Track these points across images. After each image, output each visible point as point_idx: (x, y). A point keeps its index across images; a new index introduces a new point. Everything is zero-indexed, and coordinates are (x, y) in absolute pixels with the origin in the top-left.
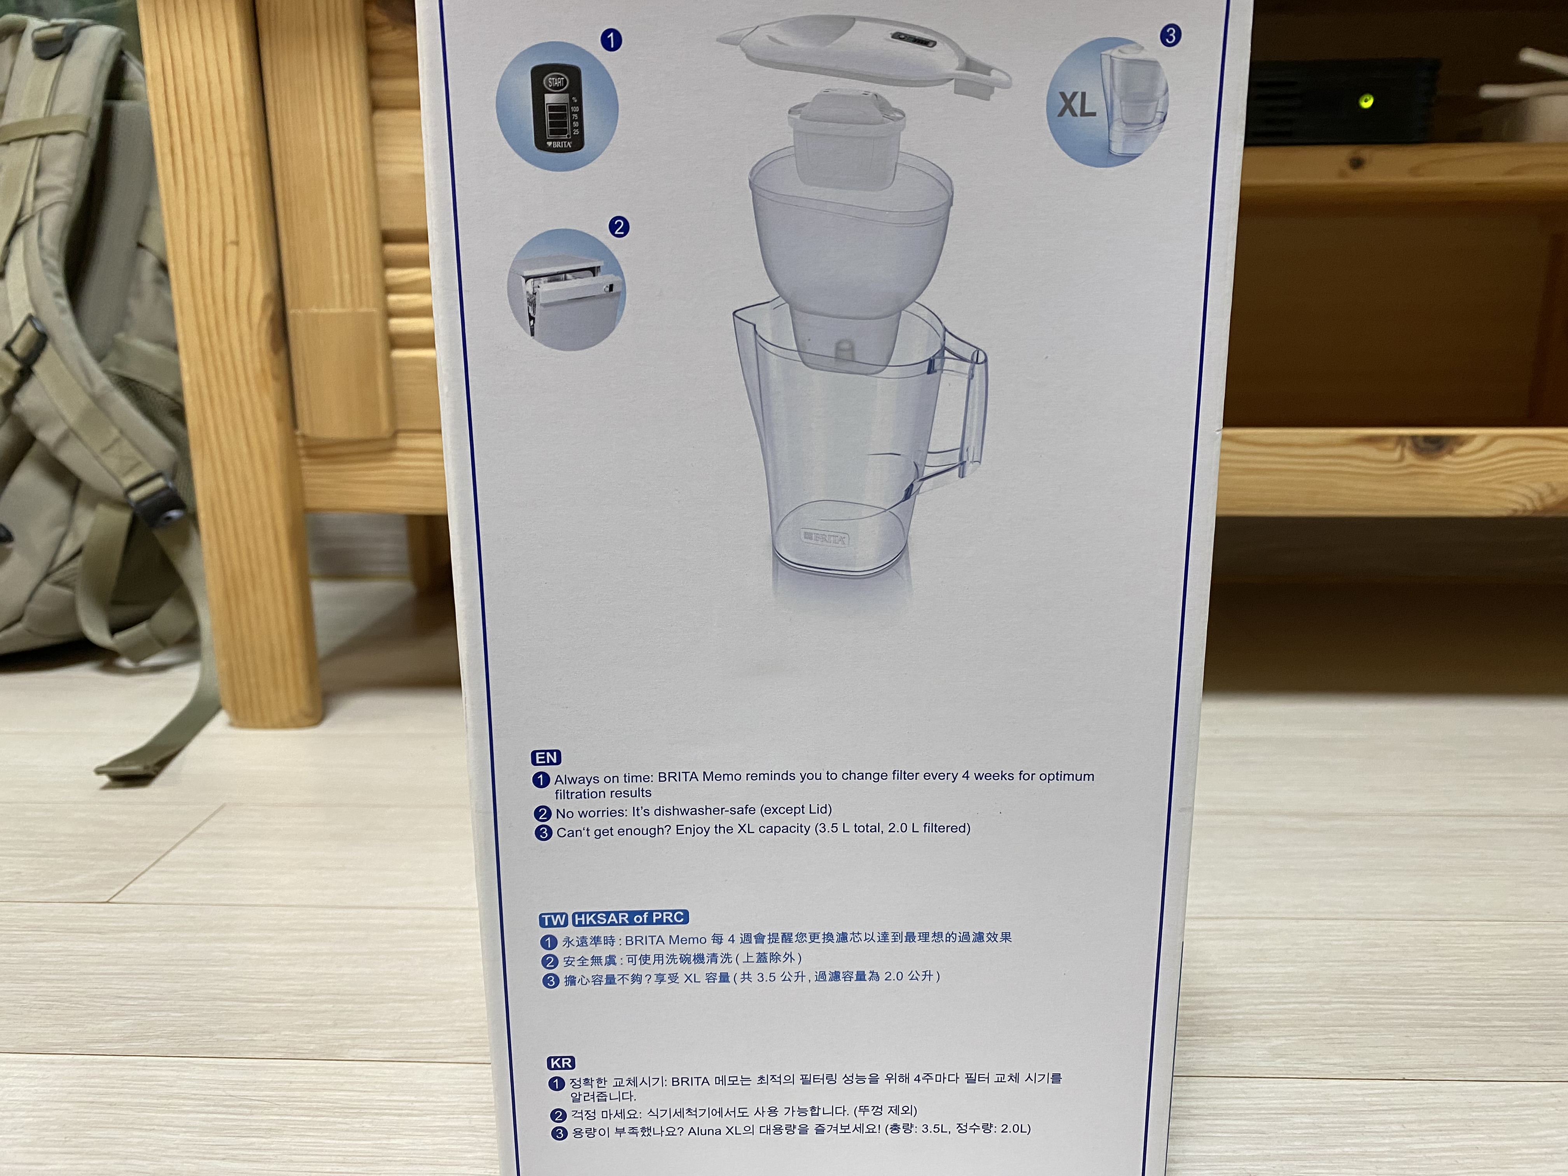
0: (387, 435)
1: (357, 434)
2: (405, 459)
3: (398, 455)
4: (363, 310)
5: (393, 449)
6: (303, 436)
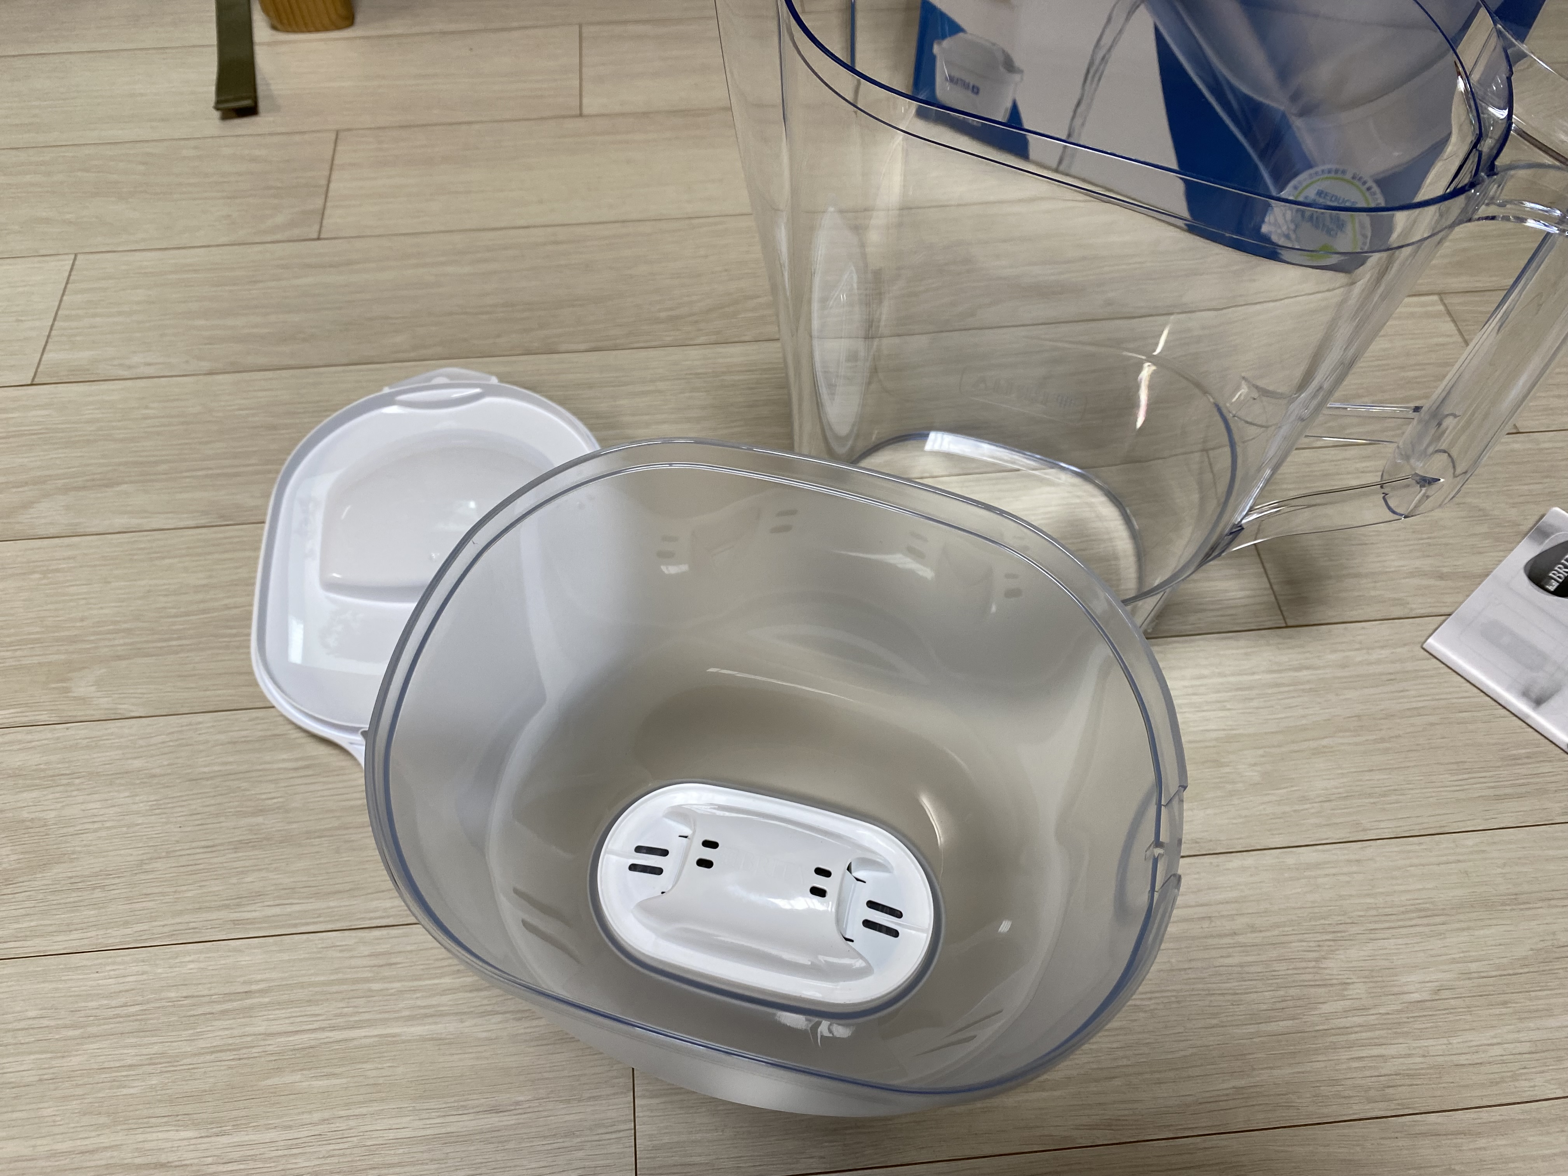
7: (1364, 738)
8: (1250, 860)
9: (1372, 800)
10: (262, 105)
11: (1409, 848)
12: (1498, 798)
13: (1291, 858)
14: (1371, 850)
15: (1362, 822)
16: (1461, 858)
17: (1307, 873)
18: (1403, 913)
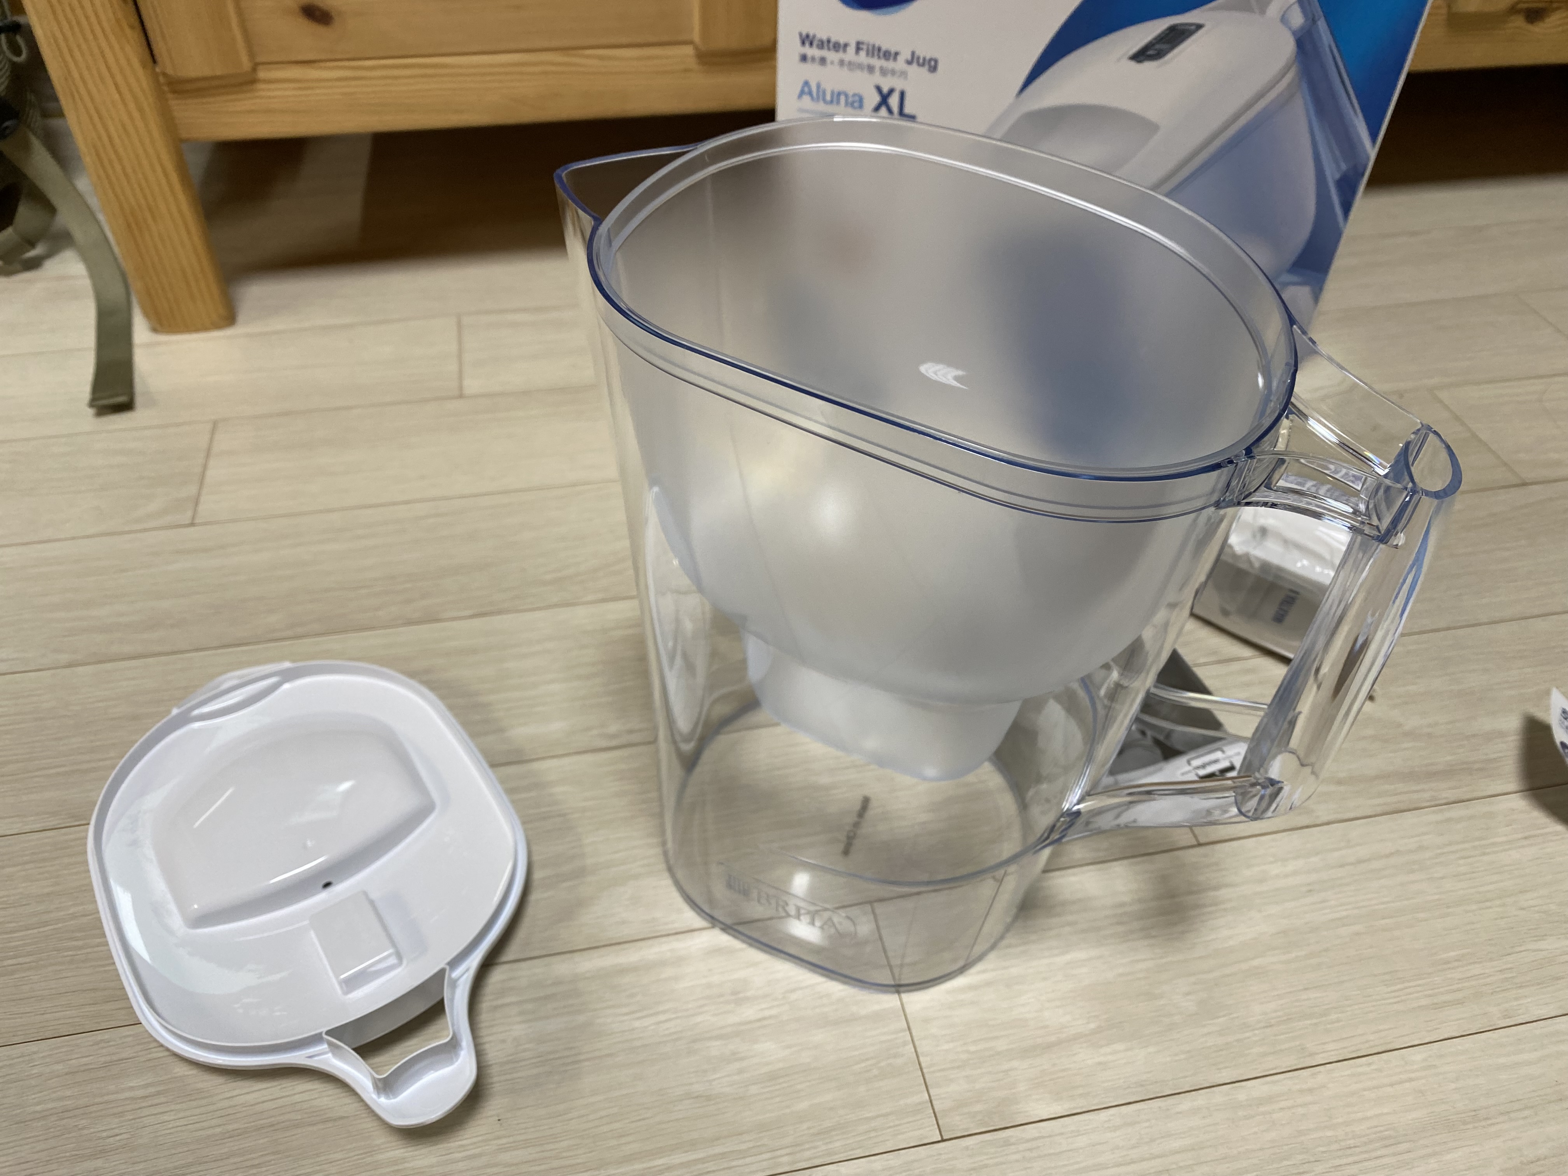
0: (248, 69)
1: (219, 73)
2: (269, 90)
3: (262, 86)
5: (254, 81)
6: (165, 74)
7: (1293, 955)
8: (1200, 1099)
9: (1314, 1021)
10: (139, 400)
11: (1360, 1070)
12: (1438, 1007)
13: (1242, 1093)
14: (1322, 1075)
15: (1308, 1046)
16: (1413, 1075)
17: (1262, 1109)
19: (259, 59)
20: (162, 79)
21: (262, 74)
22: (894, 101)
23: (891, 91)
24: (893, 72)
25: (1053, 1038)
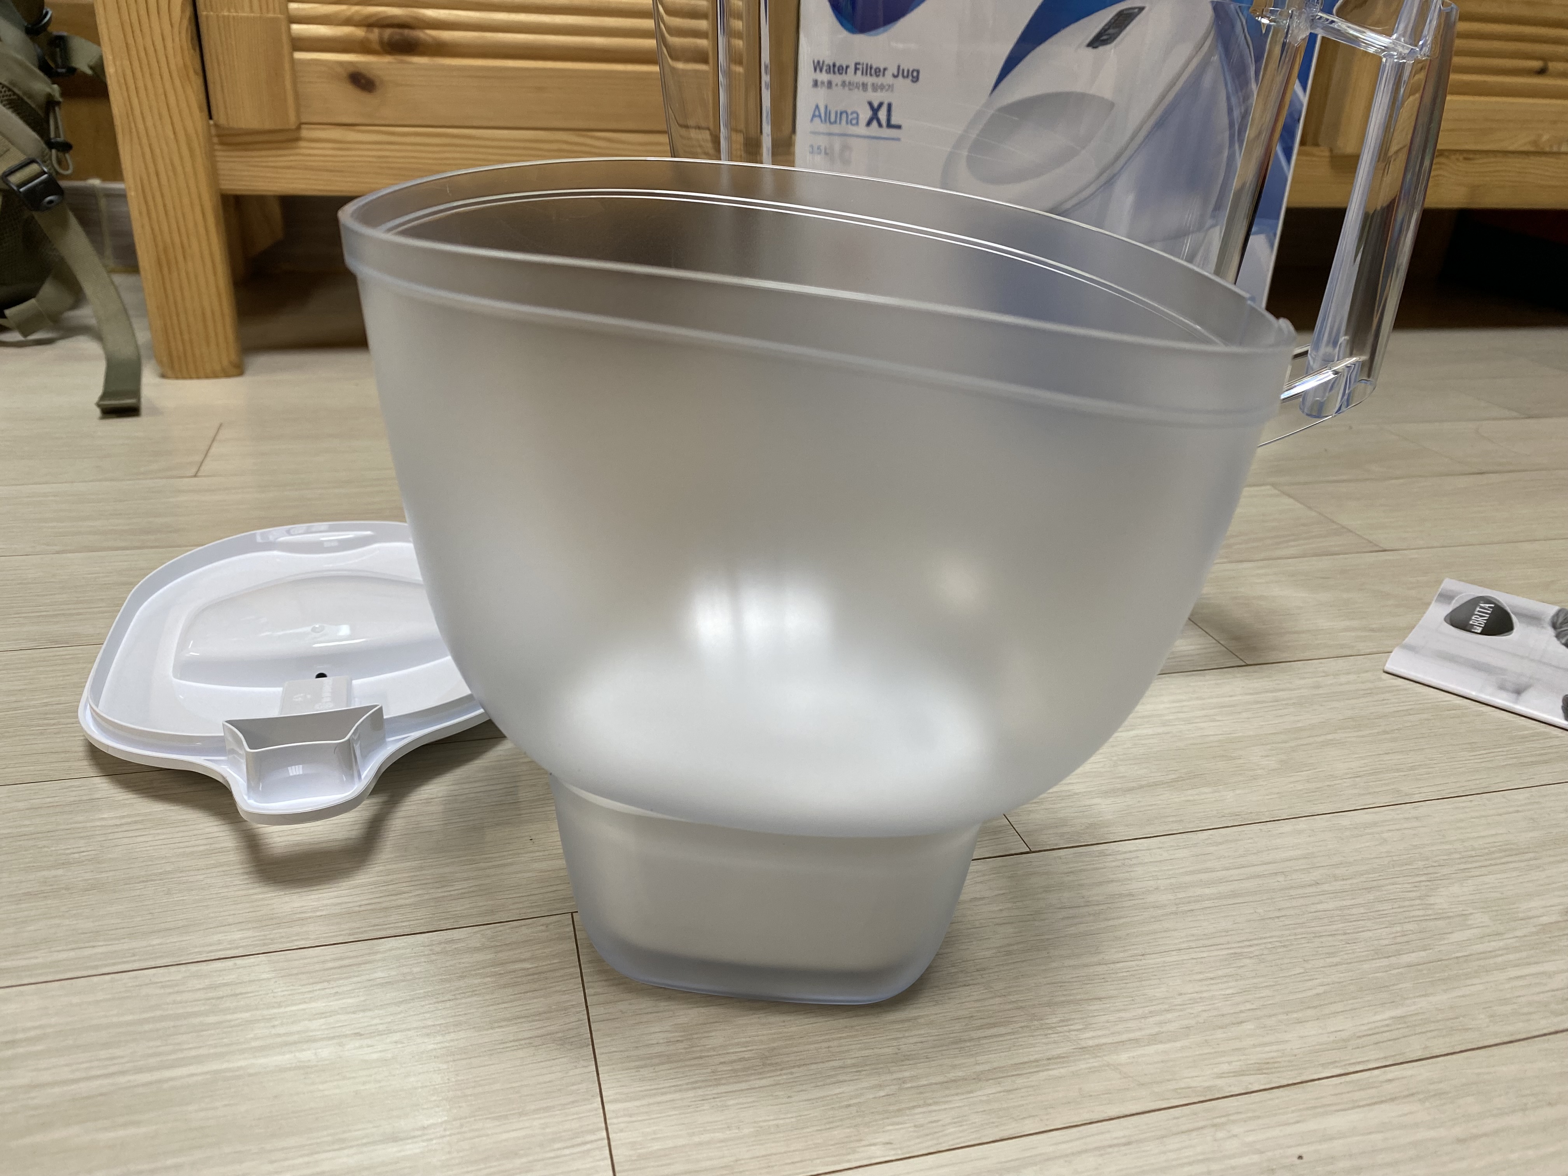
0: (294, 127)
1: (268, 126)
2: (308, 148)
3: (302, 144)
4: (271, 15)
5: (298, 139)
6: (216, 126)
7: (1367, 732)
10: (144, 411)
13: (1345, 820)
14: (1424, 808)
17: (1368, 831)
18: (1487, 854)
19: (304, 120)
20: (213, 131)
21: (305, 133)
22: (882, 115)
23: (881, 105)
24: (882, 87)
25: (1134, 784)
